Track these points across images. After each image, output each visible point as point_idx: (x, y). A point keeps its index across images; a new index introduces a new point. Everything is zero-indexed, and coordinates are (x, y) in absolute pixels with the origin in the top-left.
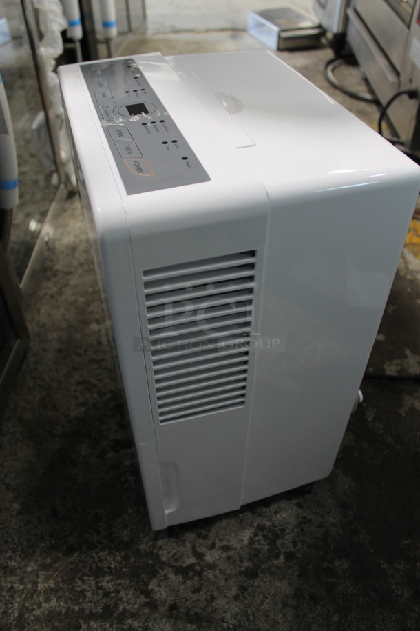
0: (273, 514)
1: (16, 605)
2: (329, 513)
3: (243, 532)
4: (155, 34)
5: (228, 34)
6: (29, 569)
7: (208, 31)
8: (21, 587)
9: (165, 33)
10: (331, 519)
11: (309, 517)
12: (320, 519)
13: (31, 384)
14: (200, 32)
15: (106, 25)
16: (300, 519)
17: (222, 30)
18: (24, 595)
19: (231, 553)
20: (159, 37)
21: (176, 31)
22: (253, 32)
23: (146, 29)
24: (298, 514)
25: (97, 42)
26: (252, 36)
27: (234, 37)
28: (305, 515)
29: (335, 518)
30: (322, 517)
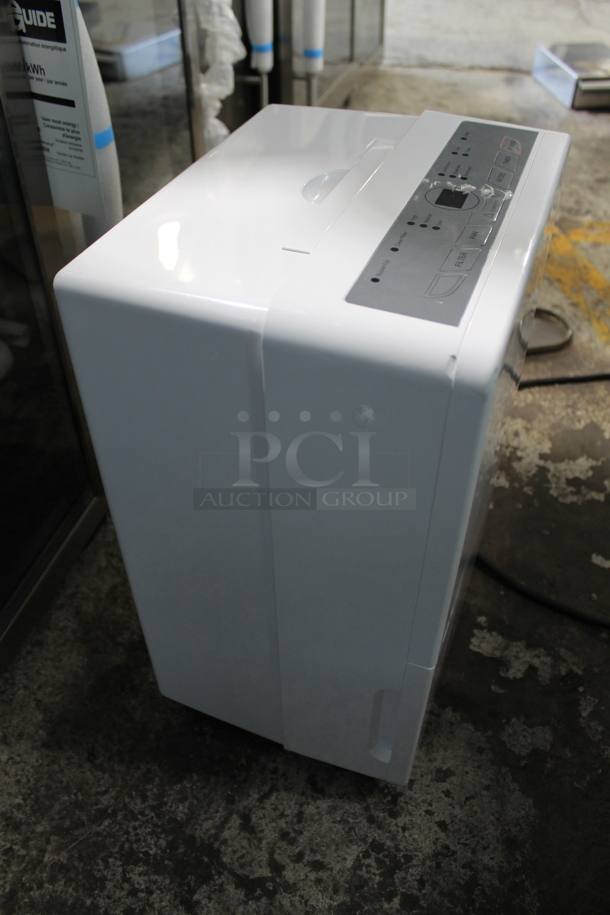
0: (400, 829)
1: (10, 875)
2: (485, 848)
3: (348, 847)
4: (393, 66)
5: (502, 75)
6: (39, 829)
7: (472, 68)
8: (23, 852)
9: (408, 67)
10: (486, 859)
11: (452, 847)
12: (469, 855)
13: (103, 564)
14: (460, 69)
15: (310, 54)
16: (439, 848)
17: (493, 69)
18: (24, 865)
19: (323, 875)
20: (398, 70)
21: (425, 65)
22: (539, 76)
23: (381, 57)
24: (437, 839)
25: (293, 76)
26: (536, 82)
27: (509, 82)
28: (447, 842)
29: (492, 859)
30: (474, 852)
